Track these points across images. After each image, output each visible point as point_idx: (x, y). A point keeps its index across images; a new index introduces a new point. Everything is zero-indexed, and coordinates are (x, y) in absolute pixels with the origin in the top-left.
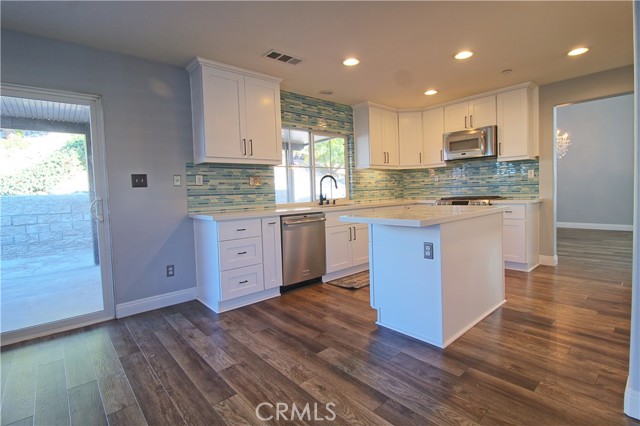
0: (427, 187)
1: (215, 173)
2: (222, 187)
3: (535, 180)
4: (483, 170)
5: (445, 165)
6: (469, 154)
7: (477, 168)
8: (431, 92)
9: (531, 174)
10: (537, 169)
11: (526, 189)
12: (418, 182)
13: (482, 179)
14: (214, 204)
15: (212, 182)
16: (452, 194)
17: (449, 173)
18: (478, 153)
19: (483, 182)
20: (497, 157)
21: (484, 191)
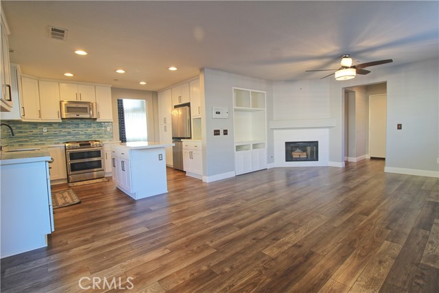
0: (35, 136)
3: (111, 132)
6: (82, 116)
8: (69, 75)
9: (109, 129)
11: (106, 136)
12: (25, 132)
13: (81, 131)
16: (60, 140)
17: (56, 126)
18: (88, 116)
19: (83, 133)
20: (96, 119)
21: (83, 138)
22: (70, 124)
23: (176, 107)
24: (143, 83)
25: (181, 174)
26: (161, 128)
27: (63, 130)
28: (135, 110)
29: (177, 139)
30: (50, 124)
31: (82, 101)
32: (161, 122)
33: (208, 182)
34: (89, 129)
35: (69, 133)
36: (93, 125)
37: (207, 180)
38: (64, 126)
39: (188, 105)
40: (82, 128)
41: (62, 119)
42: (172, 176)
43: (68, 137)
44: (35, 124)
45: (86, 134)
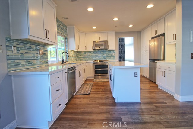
0: (85, 57)
1: (23, 46)
2: (27, 55)
3: (114, 55)
4: (102, 52)
5: (93, 51)
6: (101, 48)
7: (100, 52)
8: (94, 28)
9: (113, 54)
10: (115, 53)
11: (112, 58)
12: (82, 56)
13: (102, 55)
14: (23, 65)
15: (21, 52)
16: (94, 59)
17: (92, 53)
18: (103, 48)
19: (102, 56)
20: (107, 49)
21: (102, 58)
22: (97, 52)
23: (152, 38)
24: (131, 26)
25: (154, 85)
26: (142, 53)
27: (95, 55)
28: (130, 45)
29: (152, 60)
30: (90, 52)
31: (102, 40)
32: (142, 49)
33: (180, 100)
34: (105, 54)
35: (97, 56)
36: (107, 52)
37: (180, 98)
38: (95, 53)
39: (163, 35)
40: (102, 54)
41: (94, 49)
42: (148, 86)
43: (97, 58)
44: (85, 52)
45: (103, 57)
